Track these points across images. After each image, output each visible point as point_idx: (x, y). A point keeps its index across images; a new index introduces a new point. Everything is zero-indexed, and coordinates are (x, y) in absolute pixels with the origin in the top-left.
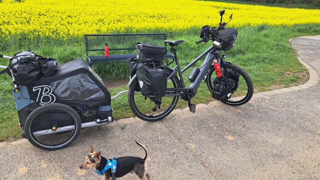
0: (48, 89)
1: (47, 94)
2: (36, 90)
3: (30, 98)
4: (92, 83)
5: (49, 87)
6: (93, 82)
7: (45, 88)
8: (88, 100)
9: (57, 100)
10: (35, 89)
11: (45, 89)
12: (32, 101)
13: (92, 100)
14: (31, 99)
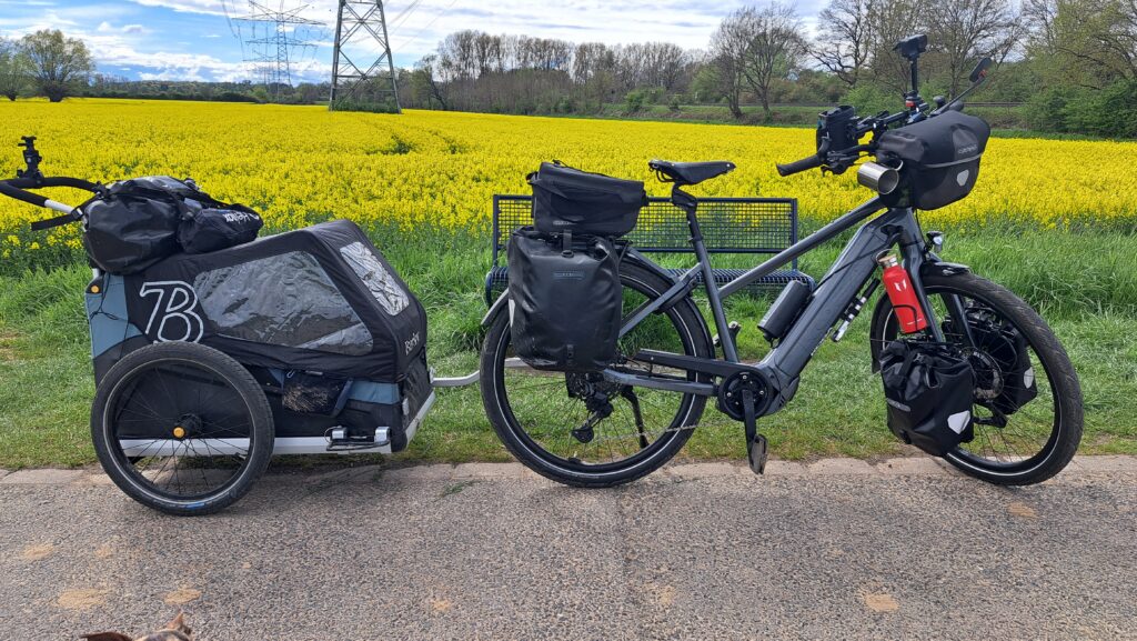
0: (186, 293)
1: (181, 311)
2: (148, 292)
3: (129, 318)
4: (331, 289)
5: (189, 286)
6: (333, 285)
7: (176, 290)
8: (307, 351)
9: (207, 334)
10: (148, 288)
11: (178, 292)
12: (135, 331)
13: (322, 352)
14: (131, 321)
